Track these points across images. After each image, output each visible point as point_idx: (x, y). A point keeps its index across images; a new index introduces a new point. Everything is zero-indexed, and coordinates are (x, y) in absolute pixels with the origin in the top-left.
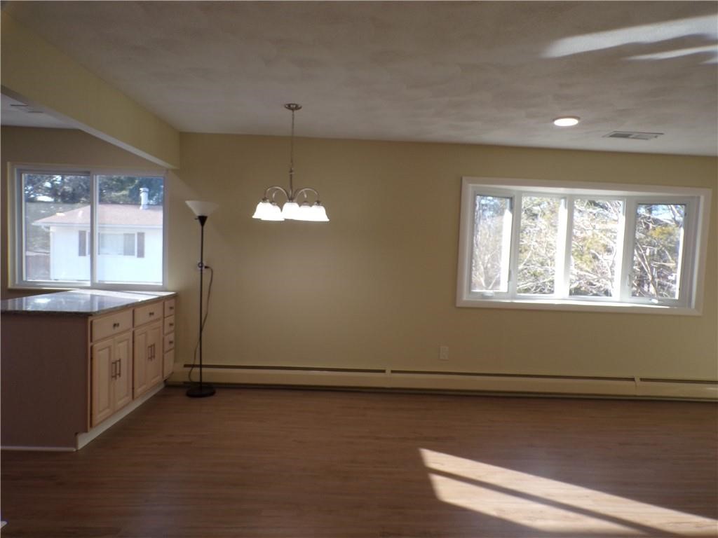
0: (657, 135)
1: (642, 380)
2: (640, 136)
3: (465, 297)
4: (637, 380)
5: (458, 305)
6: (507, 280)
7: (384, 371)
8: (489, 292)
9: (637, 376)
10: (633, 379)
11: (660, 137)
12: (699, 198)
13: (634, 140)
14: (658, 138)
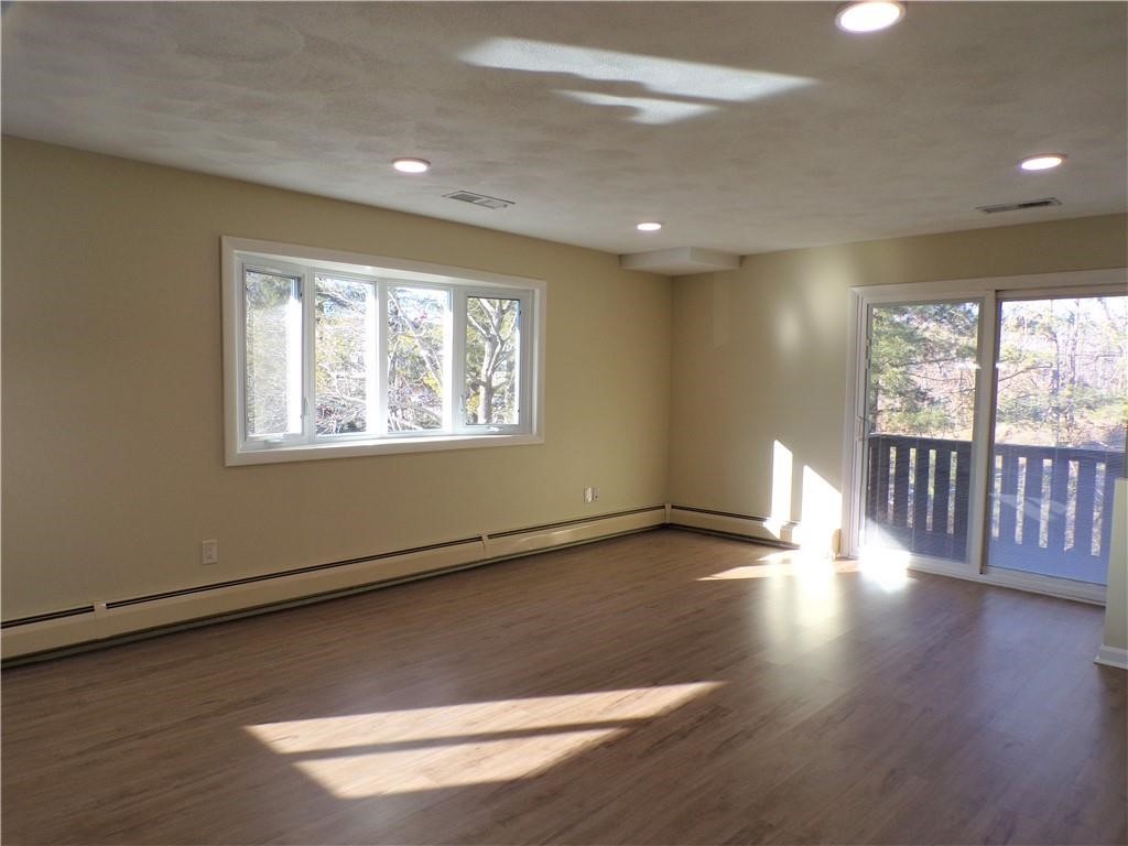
0: (507, 203)
1: (490, 537)
2: (488, 203)
3: (240, 449)
4: (485, 538)
5: (229, 463)
6: (300, 413)
7: (91, 609)
8: (276, 437)
9: (484, 533)
10: (480, 539)
11: (510, 206)
12: (533, 291)
13: (480, 207)
14: (508, 208)
